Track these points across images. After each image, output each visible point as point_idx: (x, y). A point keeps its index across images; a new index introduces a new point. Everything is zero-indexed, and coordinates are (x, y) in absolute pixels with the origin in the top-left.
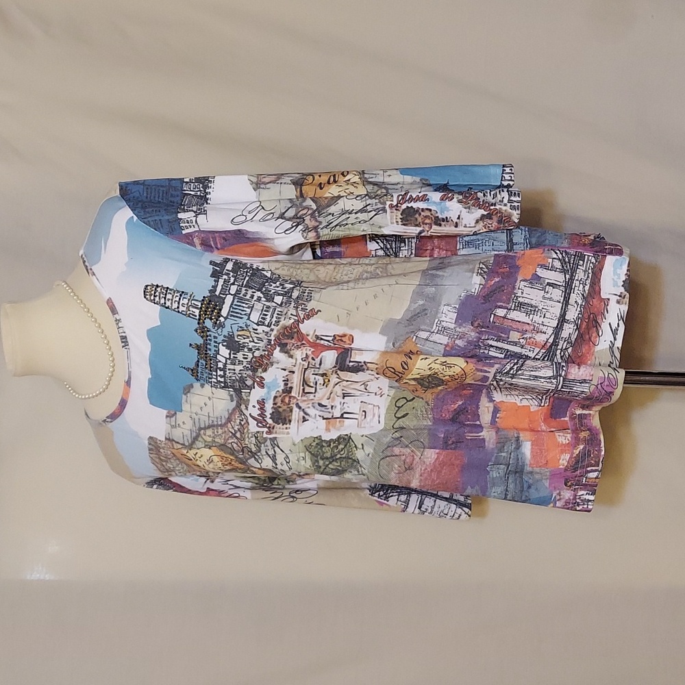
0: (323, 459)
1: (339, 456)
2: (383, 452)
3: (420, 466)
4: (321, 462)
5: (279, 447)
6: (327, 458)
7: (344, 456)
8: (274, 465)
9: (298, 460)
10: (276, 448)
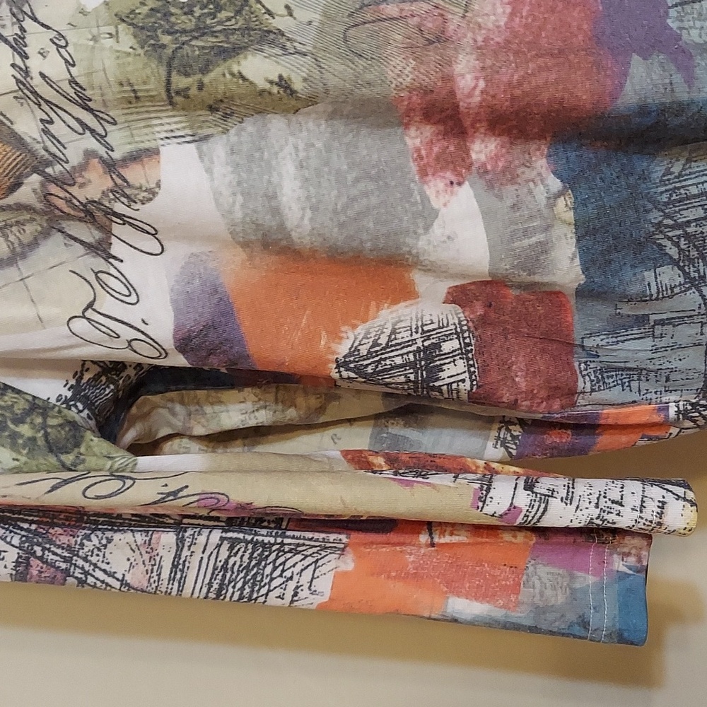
0: (170, 33)
1: (219, 28)
2: (349, 16)
3: (470, 35)
4: (166, 39)
5: (35, 20)
6: (184, 32)
7: (236, 27)
8: (19, 61)
9: (95, 39)
10: (28, 23)
